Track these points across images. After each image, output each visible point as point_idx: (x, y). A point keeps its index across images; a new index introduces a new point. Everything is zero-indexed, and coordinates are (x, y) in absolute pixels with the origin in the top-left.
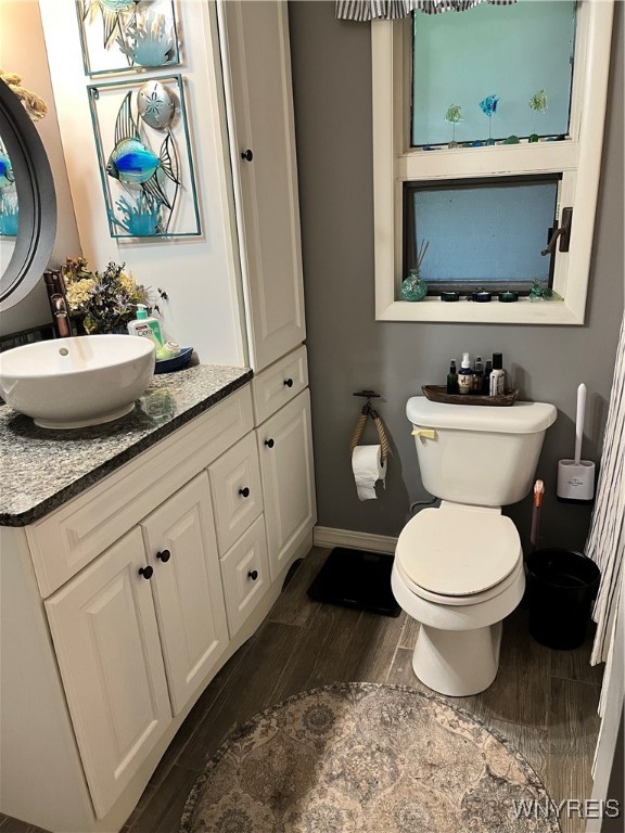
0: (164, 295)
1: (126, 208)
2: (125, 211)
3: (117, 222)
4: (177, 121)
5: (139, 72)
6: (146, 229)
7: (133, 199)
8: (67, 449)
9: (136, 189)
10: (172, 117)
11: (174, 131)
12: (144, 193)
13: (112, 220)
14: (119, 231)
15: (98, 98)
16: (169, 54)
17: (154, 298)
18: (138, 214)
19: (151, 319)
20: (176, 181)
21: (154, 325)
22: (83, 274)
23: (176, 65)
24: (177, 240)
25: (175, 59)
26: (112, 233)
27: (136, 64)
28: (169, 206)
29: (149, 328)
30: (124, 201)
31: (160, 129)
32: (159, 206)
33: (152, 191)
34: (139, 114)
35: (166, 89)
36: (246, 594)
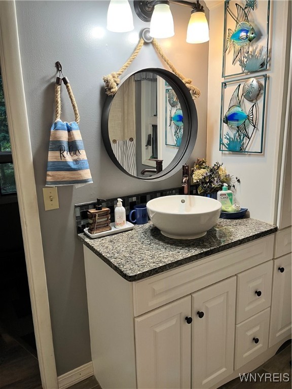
0: (239, 181)
1: (228, 138)
2: (227, 139)
3: (223, 144)
4: (260, 97)
5: (247, 75)
6: (236, 148)
7: (232, 134)
8: (166, 249)
9: (235, 129)
10: (258, 95)
11: (258, 102)
12: (238, 131)
13: (221, 143)
14: (224, 148)
15: (225, 88)
16: (262, 65)
17: (234, 182)
18: (233, 141)
19: (229, 191)
20: (254, 126)
21: (230, 194)
22: (203, 167)
23: (266, 70)
24: (250, 155)
25: (265, 67)
26: (220, 149)
27: (246, 71)
28: (249, 138)
29: (227, 196)
30: (228, 135)
31: (251, 101)
32: (243, 138)
33: (242, 130)
34: (243, 94)
35: (258, 82)
36: (250, 349)
